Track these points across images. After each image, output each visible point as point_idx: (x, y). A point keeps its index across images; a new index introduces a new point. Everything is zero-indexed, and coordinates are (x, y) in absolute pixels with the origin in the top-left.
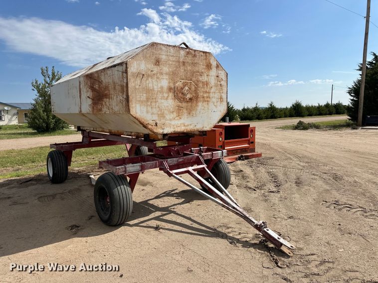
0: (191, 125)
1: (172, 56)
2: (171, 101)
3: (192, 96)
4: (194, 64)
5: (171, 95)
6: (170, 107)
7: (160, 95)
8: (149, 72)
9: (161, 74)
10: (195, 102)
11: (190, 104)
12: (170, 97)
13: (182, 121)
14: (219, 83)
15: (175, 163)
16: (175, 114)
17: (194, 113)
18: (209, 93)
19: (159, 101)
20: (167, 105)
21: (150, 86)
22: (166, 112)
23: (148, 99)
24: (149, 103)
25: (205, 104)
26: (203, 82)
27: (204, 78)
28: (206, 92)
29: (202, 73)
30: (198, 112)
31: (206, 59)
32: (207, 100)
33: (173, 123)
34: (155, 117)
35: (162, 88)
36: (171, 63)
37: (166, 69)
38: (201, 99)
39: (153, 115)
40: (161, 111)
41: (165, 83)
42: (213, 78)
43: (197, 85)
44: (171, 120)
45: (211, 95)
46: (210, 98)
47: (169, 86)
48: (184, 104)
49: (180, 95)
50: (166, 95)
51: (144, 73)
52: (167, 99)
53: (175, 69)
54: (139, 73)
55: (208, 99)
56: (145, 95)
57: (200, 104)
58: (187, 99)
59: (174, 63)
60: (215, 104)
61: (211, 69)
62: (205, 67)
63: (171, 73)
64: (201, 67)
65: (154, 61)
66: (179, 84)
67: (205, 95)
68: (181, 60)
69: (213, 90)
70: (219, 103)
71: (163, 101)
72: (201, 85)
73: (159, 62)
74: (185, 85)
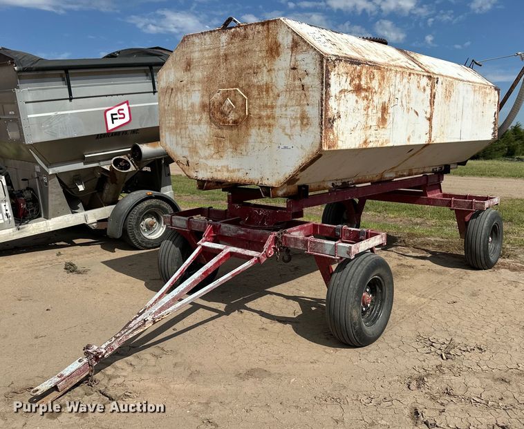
0: (239, 170)
1: (208, 50)
2: (206, 126)
3: (237, 116)
4: (243, 54)
5: (205, 116)
6: (204, 137)
7: (190, 118)
8: (179, 84)
9: (192, 83)
10: (244, 127)
11: (235, 132)
12: (203, 121)
13: (223, 162)
14: (297, 83)
16: (212, 149)
17: (243, 148)
18: (272, 107)
19: (190, 126)
20: (201, 133)
21: (179, 104)
22: (199, 144)
23: (177, 124)
24: (178, 131)
25: (264, 132)
26: (258, 87)
27: (263, 78)
28: (266, 106)
29: (258, 67)
30: (251, 148)
31: (268, 37)
32: (267, 123)
33: (211, 163)
34: (186, 153)
35: (193, 105)
36: (205, 62)
37: (198, 74)
38: (256, 122)
39: (183, 149)
40: (193, 143)
41: (196, 98)
42: (282, 74)
43: (247, 94)
44: (206, 158)
45: (277, 112)
46: (274, 118)
47: (203, 103)
48: (226, 132)
49: (218, 115)
50: (198, 117)
51: (172, 86)
52: (199, 123)
53: (211, 70)
54: (168, 88)
55: (271, 121)
56: (173, 118)
57: (253, 131)
58: (229, 122)
59: (210, 61)
60: (288, 131)
61: (278, 55)
62: (264, 54)
63: (206, 79)
64: (258, 56)
65: (184, 65)
66: (217, 97)
67: (264, 113)
68: (222, 53)
69: (281, 100)
70: (298, 128)
71: (194, 127)
72: (255, 93)
73: (190, 66)
74: (226, 96)
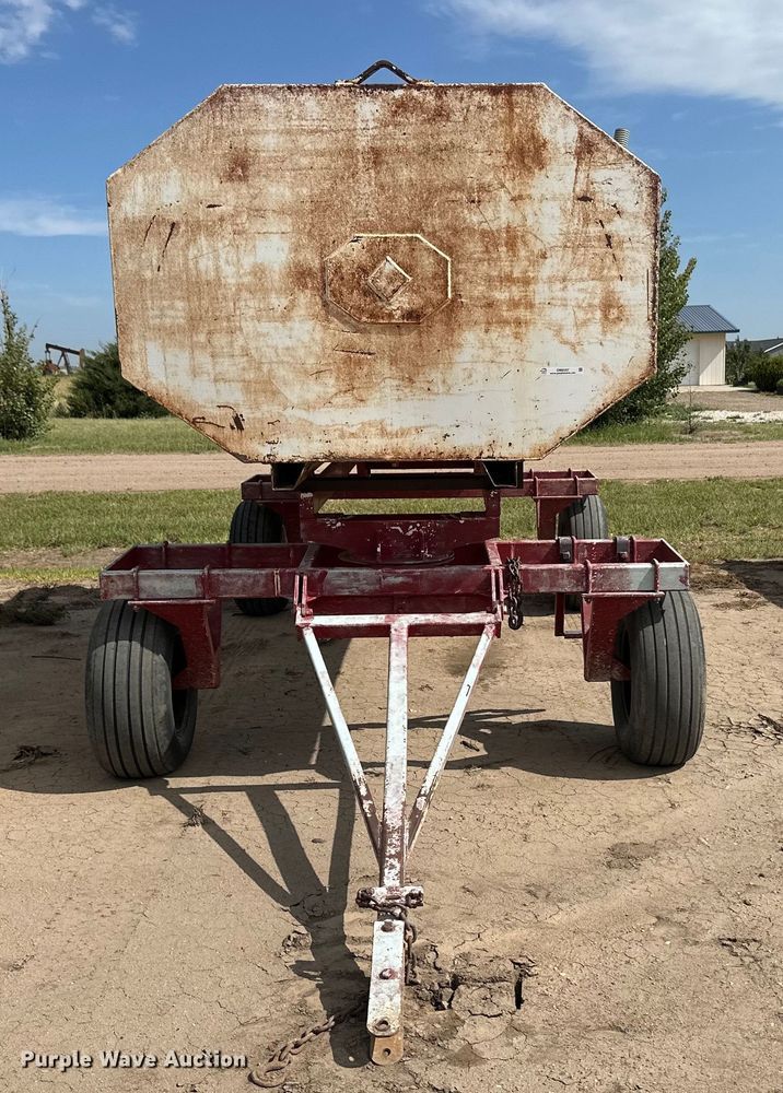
0: (419, 430)
1: (313, 132)
2: (309, 325)
3: (418, 301)
4: (433, 154)
5: (306, 299)
6: (301, 352)
7: (250, 305)
8: (201, 213)
9: (258, 213)
10: (439, 328)
11: (410, 338)
12: (301, 311)
13: (369, 413)
14: (594, 230)
15: (368, 588)
16: (332, 381)
17: (436, 375)
18: (526, 282)
19: (248, 326)
20: (289, 343)
21: (202, 266)
22: (281, 372)
23: (194, 322)
24: (202, 338)
25: (502, 339)
26: (484, 234)
27: (499, 214)
28: (508, 279)
29: (483, 188)
30: (462, 375)
31: (509, 122)
32: (514, 317)
33: (322, 418)
34: (234, 395)
35: (259, 272)
36: (305, 161)
37: (278, 192)
38: (479, 314)
39: (221, 385)
40: (259, 369)
41: (275, 250)
42: (552, 208)
43: (450, 250)
44: (308, 407)
45: (540, 293)
46: (530, 306)
47: (297, 265)
48: (377, 340)
49: (356, 298)
50: (279, 302)
51: (175, 218)
52: (285, 316)
53: (327, 185)
54: (154, 221)
55: (522, 313)
56: (180, 304)
57: (470, 338)
58: (390, 315)
59: (321, 161)
60: (569, 335)
61: (541, 165)
62: (500, 159)
63: (308, 206)
64: (480, 158)
65: (223, 165)
66: (350, 251)
67: (501, 295)
68: (362, 143)
69: (547, 269)
70: (595, 329)
71: (264, 327)
72: (474, 247)
73: (244, 167)
74: (378, 253)
